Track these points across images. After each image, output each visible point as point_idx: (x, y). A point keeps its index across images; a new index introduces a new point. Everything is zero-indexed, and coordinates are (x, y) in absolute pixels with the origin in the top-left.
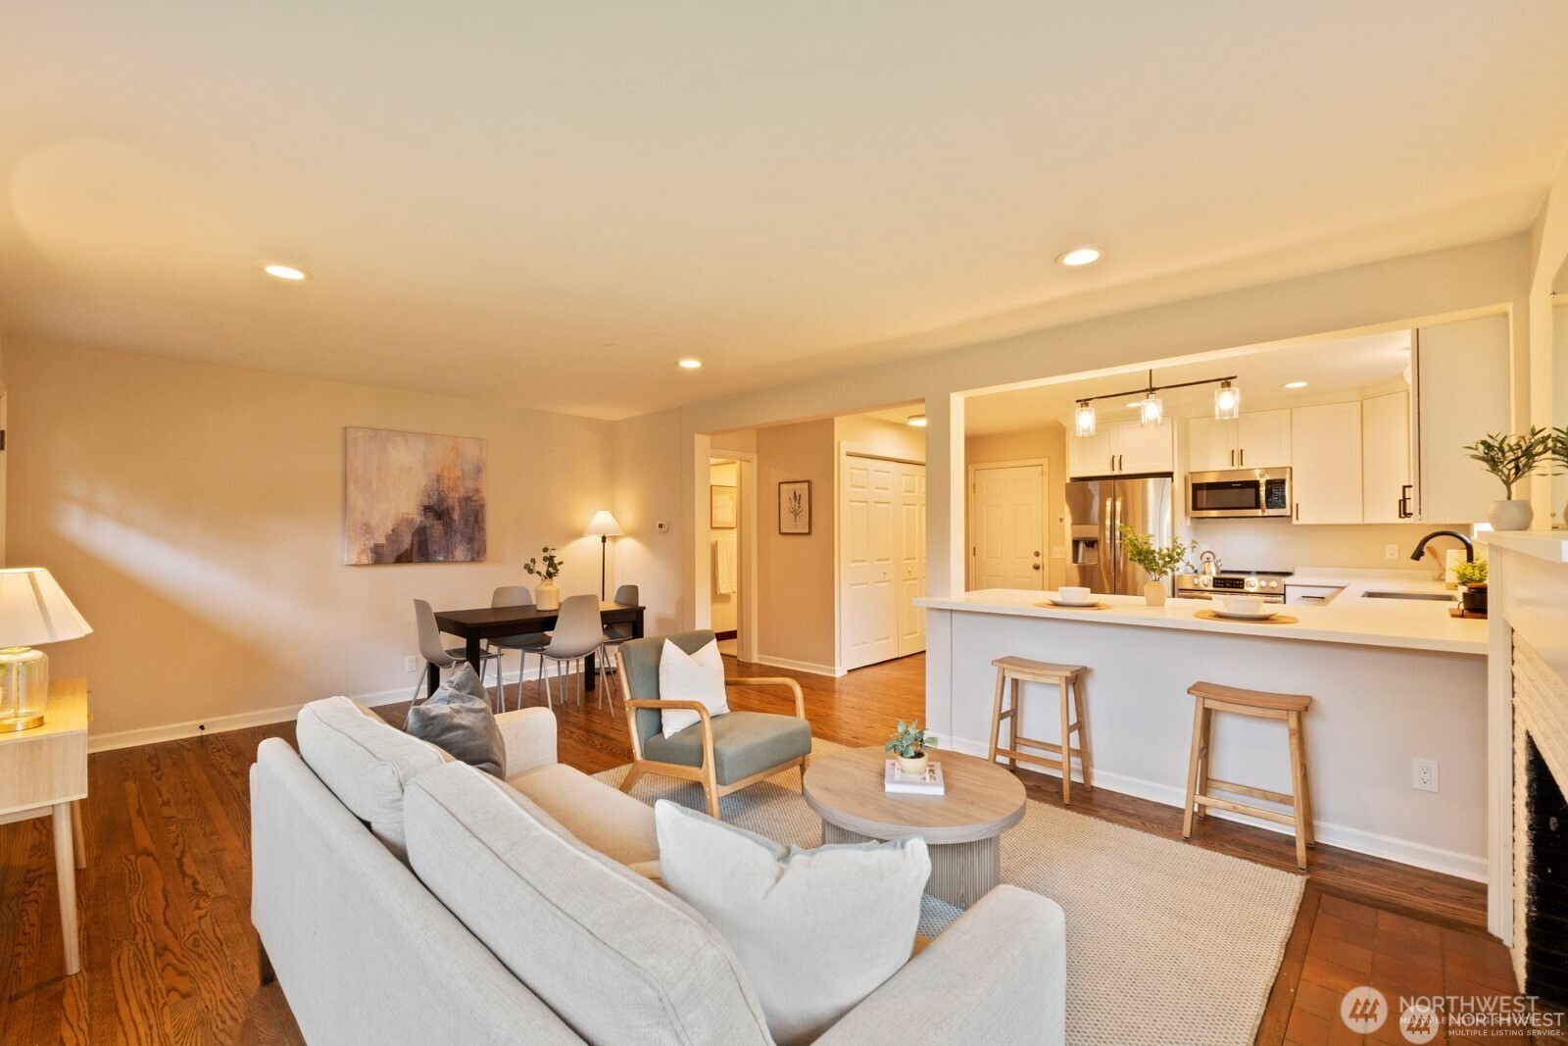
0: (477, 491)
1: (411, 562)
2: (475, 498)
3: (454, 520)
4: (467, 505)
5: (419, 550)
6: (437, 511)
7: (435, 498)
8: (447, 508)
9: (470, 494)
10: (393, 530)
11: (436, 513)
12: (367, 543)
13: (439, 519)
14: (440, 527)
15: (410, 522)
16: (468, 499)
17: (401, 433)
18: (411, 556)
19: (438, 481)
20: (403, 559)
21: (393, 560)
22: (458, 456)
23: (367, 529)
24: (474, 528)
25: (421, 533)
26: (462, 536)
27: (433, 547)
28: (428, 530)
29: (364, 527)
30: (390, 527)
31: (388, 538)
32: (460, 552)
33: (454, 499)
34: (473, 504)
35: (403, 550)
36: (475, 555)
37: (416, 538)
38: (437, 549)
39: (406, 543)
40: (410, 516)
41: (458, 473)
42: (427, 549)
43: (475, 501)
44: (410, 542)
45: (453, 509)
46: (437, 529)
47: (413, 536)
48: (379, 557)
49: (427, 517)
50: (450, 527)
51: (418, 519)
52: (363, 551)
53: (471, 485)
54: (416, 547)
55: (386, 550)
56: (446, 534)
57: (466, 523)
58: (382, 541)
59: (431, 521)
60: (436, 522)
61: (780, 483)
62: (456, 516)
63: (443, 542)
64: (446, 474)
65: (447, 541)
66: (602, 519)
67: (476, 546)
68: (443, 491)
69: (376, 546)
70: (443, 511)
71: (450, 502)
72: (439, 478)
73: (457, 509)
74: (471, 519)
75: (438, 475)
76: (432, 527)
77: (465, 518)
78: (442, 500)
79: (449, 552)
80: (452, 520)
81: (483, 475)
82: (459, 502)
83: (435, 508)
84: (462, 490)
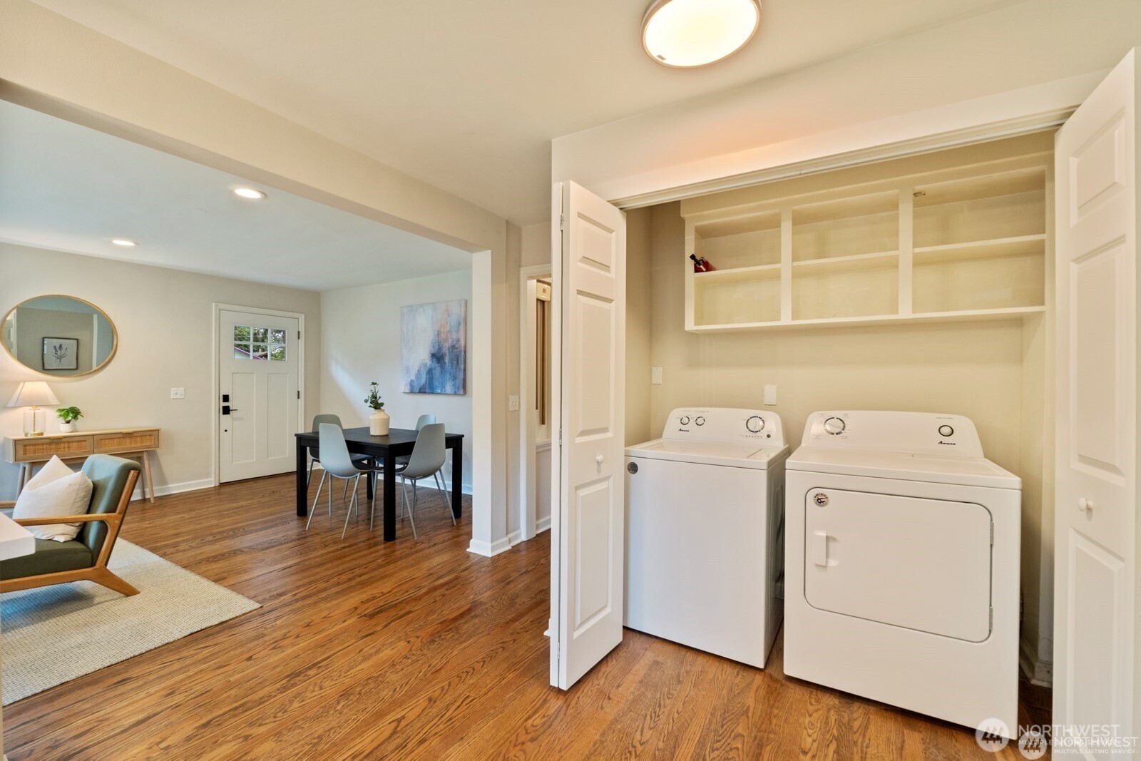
0: (458, 340)
1: (426, 393)
2: (457, 346)
4: (454, 352)
5: (429, 383)
6: (437, 357)
7: (437, 347)
8: (443, 354)
9: (454, 343)
10: (418, 371)
12: (408, 379)
13: (438, 363)
14: (439, 368)
15: (425, 365)
16: (453, 347)
17: (421, 305)
18: (426, 389)
19: (438, 335)
20: (422, 391)
21: (418, 391)
22: (449, 316)
23: (408, 370)
24: (458, 368)
25: (430, 373)
26: (451, 375)
27: (436, 383)
28: (433, 371)
30: (417, 368)
31: (416, 376)
32: (449, 388)
33: (445, 350)
34: (456, 350)
35: (422, 384)
36: (457, 390)
37: (428, 376)
38: (438, 385)
39: (423, 381)
40: (426, 361)
41: (448, 329)
42: (433, 384)
43: (457, 348)
44: (425, 379)
45: (446, 355)
46: (437, 372)
47: (426, 375)
48: (412, 392)
49: (433, 362)
50: (444, 369)
51: (429, 363)
52: (407, 385)
53: (455, 336)
54: (427, 385)
55: (415, 384)
56: (442, 373)
57: (453, 364)
58: (414, 378)
59: (435, 364)
60: (437, 365)
62: (447, 360)
63: (441, 379)
64: (442, 330)
67: (458, 382)
68: (441, 342)
69: (412, 381)
70: (441, 357)
72: (439, 334)
73: (448, 354)
74: (455, 362)
75: (438, 331)
76: (435, 369)
77: (451, 361)
78: (440, 349)
79: (443, 387)
80: (445, 363)
81: (462, 327)
82: (449, 349)
83: (437, 355)
84: (450, 341)
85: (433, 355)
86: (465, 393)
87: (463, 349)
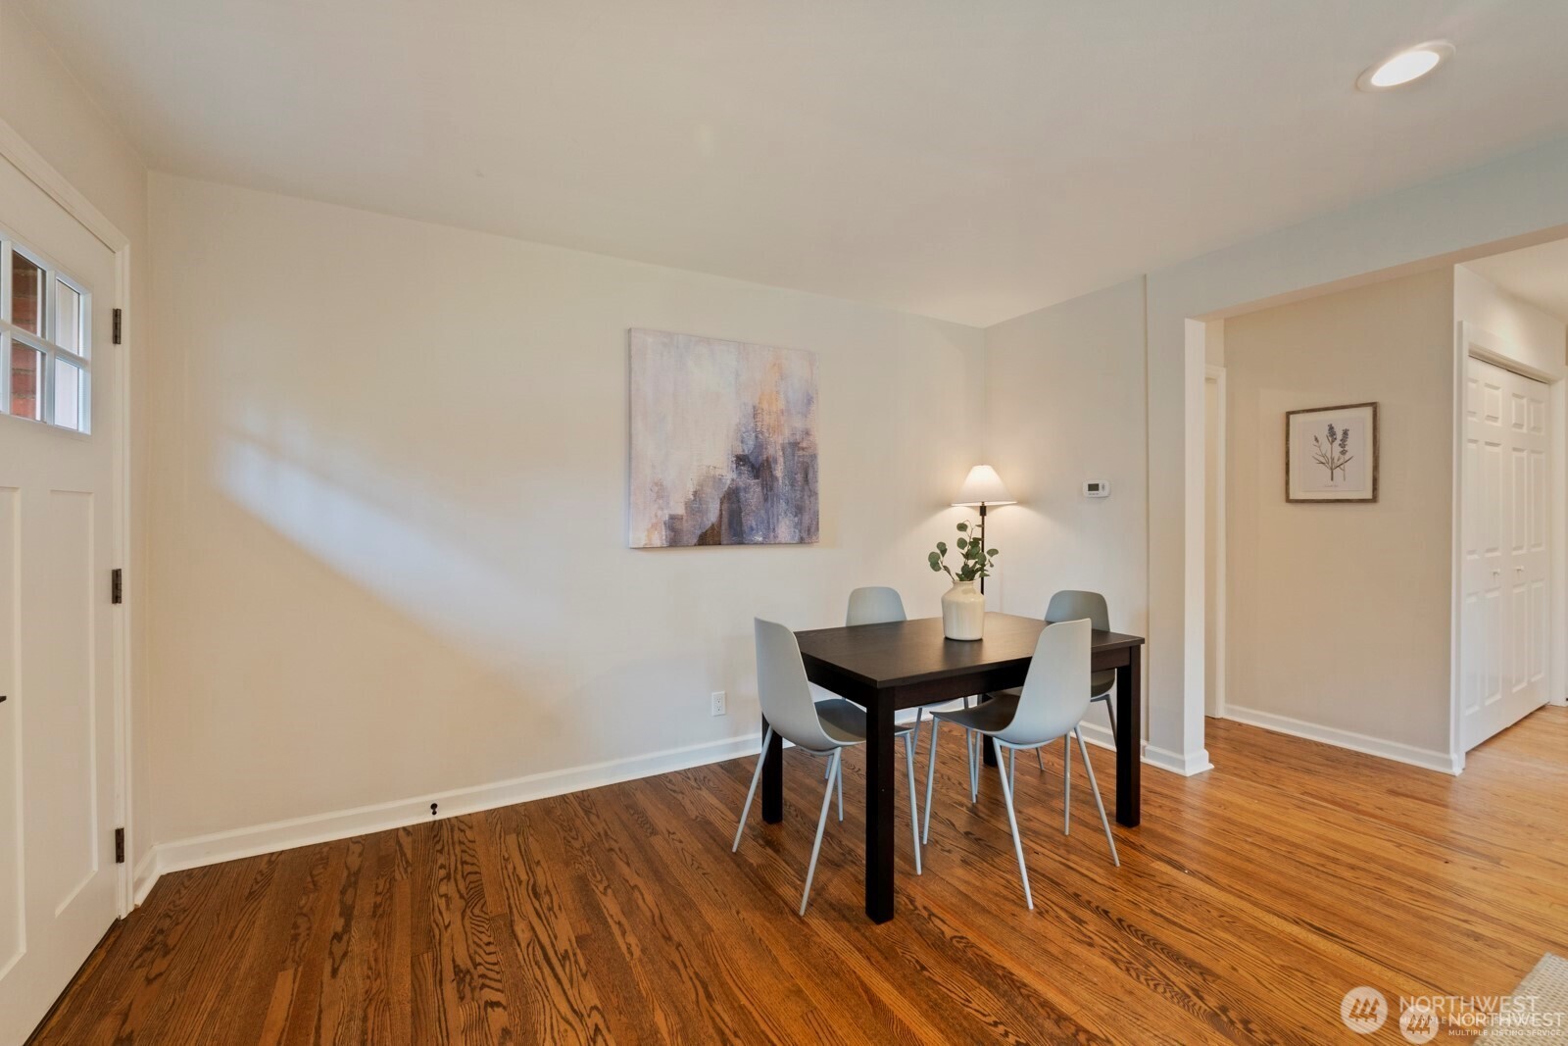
0: (807, 433)
1: (720, 544)
2: (804, 445)
3: (777, 479)
4: (794, 455)
5: (730, 524)
6: (753, 464)
7: (751, 443)
8: (767, 460)
9: (798, 437)
10: (695, 493)
11: (753, 466)
12: (660, 513)
13: (756, 477)
14: (758, 489)
15: (720, 480)
16: (795, 445)
17: (706, 340)
18: (719, 534)
19: (755, 416)
20: (708, 539)
21: (695, 541)
22: (782, 378)
23: (660, 492)
24: (803, 490)
25: (732, 497)
26: (787, 503)
27: (750, 521)
28: (742, 494)
29: (656, 489)
30: (691, 488)
31: (688, 505)
32: (785, 529)
33: (775, 449)
34: (801, 453)
35: (708, 524)
36: (805, 535)
37: (725, 506)
38: (754, 524)
39: (712, 516)
40: (718, 472)
41: (781, 405)
42: (740, 523)
43: (803, 449)
44: (717, 512)
45: (776, 461)
46: (753, 494)
47: (722, 503)
48: (675, 541)
49: (740, 474)
50: (771, 490)
51: (729, 476)
52: (654, 526)
53: (798, 424)
54: (725, 520)
55: (685, 525)
56: (766, 500)
57: (793, 483)
58: (680, 510)
59: (746, 480)
60: (752, 482)
61: (1288, 414)
62: (779, 471)
63: (763, 512)
64: (765, 406)
65: (767, 512)
66: (983, 478)
67: (806, 518)
68: (762, 433)
69: (673, 518)
70: (762, 464)
71: (771, 451)
72: (756, 413)
73: (781, 460)
74: (799, 477)
75: (754, 407)
76: (746, 489)
77: (790, 475)
78: (760, 446)
79: (770, 529)
80: (774, 478)
81: (815, 408)
82: (783, 449)
83: (752, 459)
84: (787, 432)
85: (741, 460)
86: (814, 542)
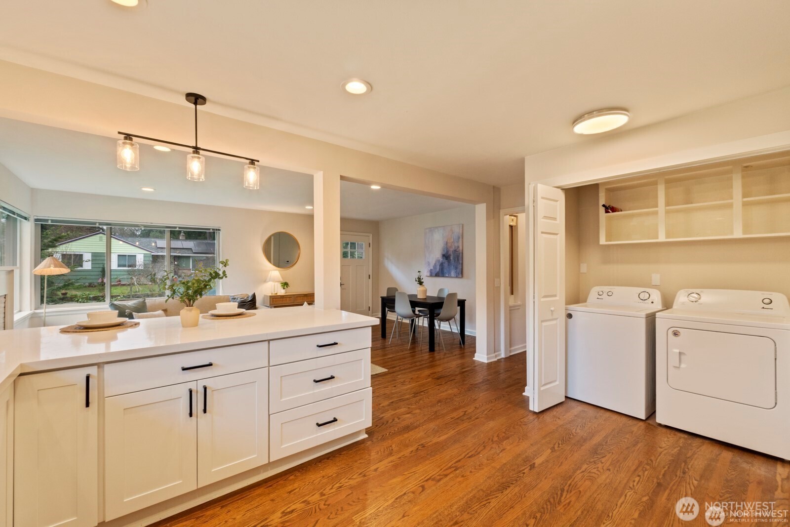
0: (458, 247)
1: (440, 276)
2: (457, 250)
4: (455, 253)
5: (441, 272)
6: (446, 256)
7: (445, 251)
8: (449, 255)
9: (456, 248)
12: (429, 268)
14: (447, 263)
15: (439, 261)
16: (455, 251)
17: (437, 227)
18: (439, 274)
19: (446, 244)
20: (437, 275)
21: (435, 275)
22: (453, 233)
23: (429, 264)
24: (458, 263)
25: (442, 265)
26: (454, 266)
27: (445, 271)
30: (434, 263)
31: (434, 267)
32: (453, 274)
33: (451, 253)
34: (457, 252)
35: (437, 271)
36: (460, 275)
40: (439, 258)
41: (452, 240)
42: (443, 272)
44: (439, 269)
46: (446, 265)
47: (440, 266)
48: (431, 276)
49: (443, 259)
50: (450, 263)
51: (441, 260)
53: (456, 244)
55: (433, 271)
56: (449, 265)
57: (455, 260)
58: (432, 268)
60: (446, 261)
62: (452, 258)
63: (448, 269)
64: (449, 241)
67: (460, 271)
68: (448, 248)
69: (431, 270)
72: (447, 243)
73: (452, 255)
74: (456, 259)
76: (444, 263)
77: (454, 258)
78: (447, 252)
79: (450, 273)
80: (450, 260)
81: (461, 239)
82: (453, 252)
84: (453, 247)
85: (444, 256)
86: (462, 277)
87: (461, 252)
